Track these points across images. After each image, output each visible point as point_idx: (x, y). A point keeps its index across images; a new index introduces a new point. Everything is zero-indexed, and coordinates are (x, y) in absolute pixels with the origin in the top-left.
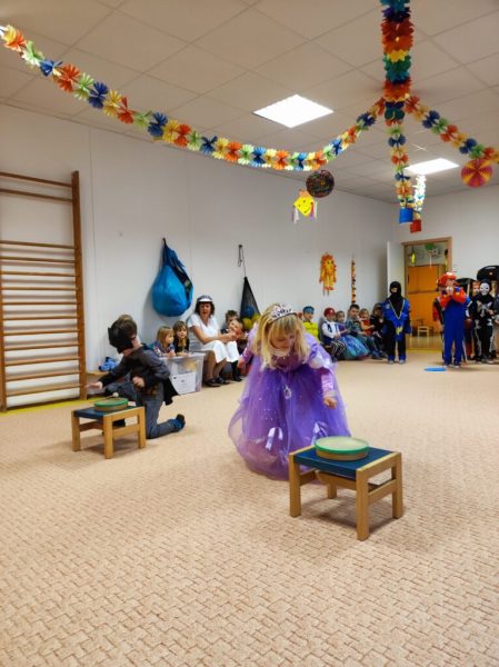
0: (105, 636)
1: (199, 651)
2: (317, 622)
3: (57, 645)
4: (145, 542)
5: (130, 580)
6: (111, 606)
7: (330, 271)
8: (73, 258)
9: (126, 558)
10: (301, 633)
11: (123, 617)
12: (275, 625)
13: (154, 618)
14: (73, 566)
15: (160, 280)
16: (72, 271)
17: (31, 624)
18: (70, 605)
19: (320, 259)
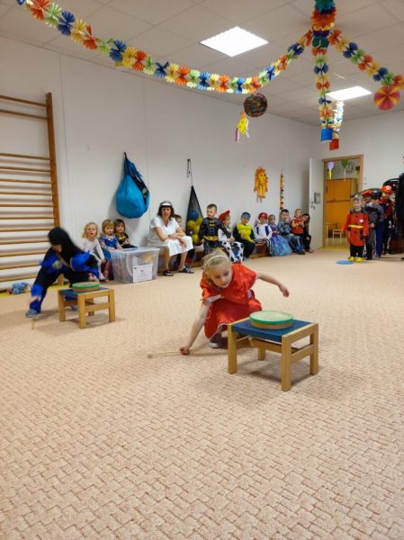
0: (81, 462)
1: (156, 472)
2: (249, 451)
3: (42, 468)
4: (113, 393)
5: (100, 421)
6: (85, 440)
7: (263, 182)
8: (49, 168)
9: (97, 405)
10: (236, 459)
11: (95, 448)
12: (216, 453)
13: (120, 449)
14: (54, 410)
15: (122, 188)
16: (49, 179)
17: (22, 454)
18: (53, 439)
19: (255, 172)
